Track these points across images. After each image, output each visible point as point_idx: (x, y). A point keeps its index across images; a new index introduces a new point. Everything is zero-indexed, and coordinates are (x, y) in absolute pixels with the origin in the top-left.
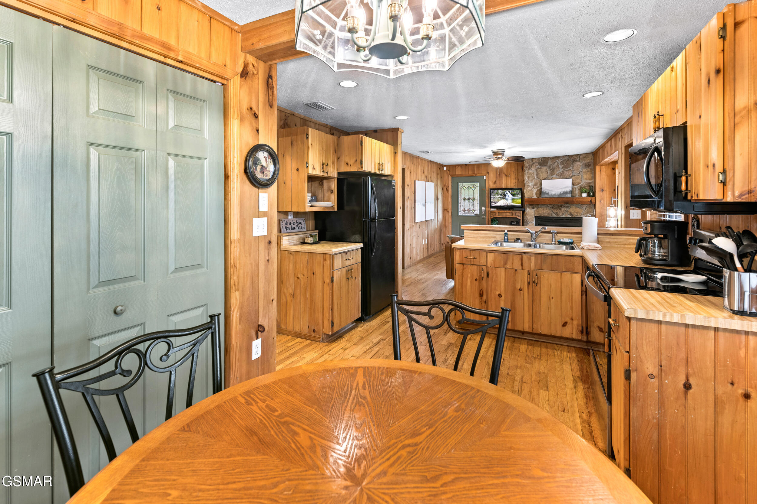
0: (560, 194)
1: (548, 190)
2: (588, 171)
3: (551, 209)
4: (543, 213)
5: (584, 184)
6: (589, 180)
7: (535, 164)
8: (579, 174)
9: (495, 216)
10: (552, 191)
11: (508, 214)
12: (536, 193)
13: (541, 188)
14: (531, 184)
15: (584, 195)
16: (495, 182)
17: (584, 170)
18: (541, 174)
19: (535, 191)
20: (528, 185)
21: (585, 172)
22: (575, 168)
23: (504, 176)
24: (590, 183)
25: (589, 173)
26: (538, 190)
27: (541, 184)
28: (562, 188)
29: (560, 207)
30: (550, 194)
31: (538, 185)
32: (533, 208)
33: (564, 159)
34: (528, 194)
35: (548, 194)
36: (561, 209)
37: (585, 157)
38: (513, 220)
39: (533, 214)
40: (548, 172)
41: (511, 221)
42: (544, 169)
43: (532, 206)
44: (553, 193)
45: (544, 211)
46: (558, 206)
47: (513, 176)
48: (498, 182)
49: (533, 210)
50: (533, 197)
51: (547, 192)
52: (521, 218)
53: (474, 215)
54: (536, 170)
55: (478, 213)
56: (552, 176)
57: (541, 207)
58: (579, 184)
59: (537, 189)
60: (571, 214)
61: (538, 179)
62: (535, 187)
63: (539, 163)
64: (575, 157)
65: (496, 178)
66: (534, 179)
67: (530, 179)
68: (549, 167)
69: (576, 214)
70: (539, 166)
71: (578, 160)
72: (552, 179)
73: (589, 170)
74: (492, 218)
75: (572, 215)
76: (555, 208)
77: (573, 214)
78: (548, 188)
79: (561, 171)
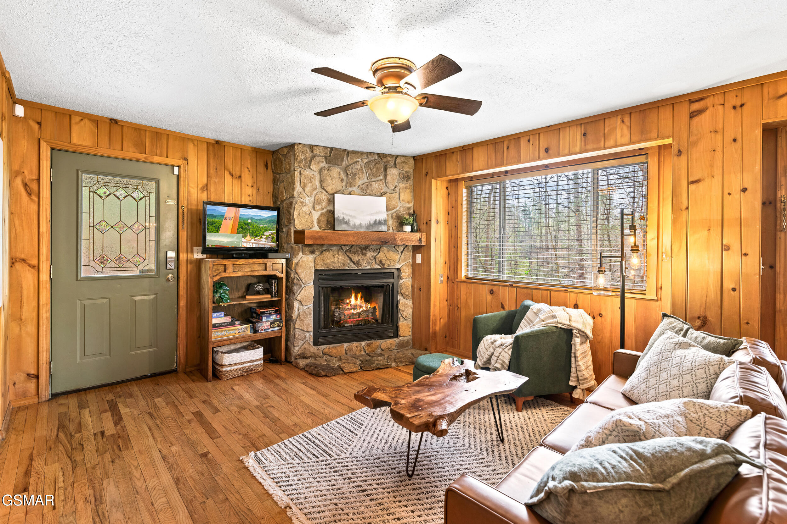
0: (370, 226)
1: (347, 215)
2: (406, 188)
3: (348, 254)
4: (334, 262)
5: (402, 209)
6: (408, 203)
7: (318, 159)
8: (394, 190)
9: (224, 275)
10: (353, 217)
11: (255, 267)
12: (319, 221)
13: (332, 212)
14: (308, 200)
15: (408, 228)
16: (206, 188)
17: (402, 185)
18: (330, 182)
19: (316, 215)
20: (302, 203)
21: (403, 189)
22: (389, 178)
23: (227, 175)
24: (409, 208)
25: (408, 191)
26: (322, 215)
27: (331, 201)
28: (371, 214)
29: (364, 249)
30: (352, 223)
31: (324, 204)
32: (313, 252)
33: (371, 158)
34: (303, 221)
35: (347, 223)
36: (365, 255)
37: (404, 162)
38: (254, 280)
39: (312, 265)
40: (342, 180)
41: (249, 282)
42: (336, 171)
43: (311, 249)
44: (357, 222)
45: (336, 259)
46: (360, 248)
47: (247, 178)
48: (212, 188)
49: (311, 258)
50: (313, 229)
51: (346, 219)
52: (283, 276)
53: (137, 273)
54: (320, 171)
55: (153, 267)
56: (350, 189)
57: (328, 251)
58: (395, 208)
59: (319, 213)
60: (381, 263)
61: (324, 192)
62: (318, 207)
63: (326, 157)
64: (389, 159)
65: (208, 176)
66: (315, 189)
67: (308, 189)
68: (346, 170)
69: (388, 262)
70: (324, 164)
71: (392, 164)
72: (350, 194)
73: (408, 185)
74: (216, 279)
75: (383, 265)
76: (354, 253)
77: (384, 262)
78: (347, 212)
79: (366, 180)
